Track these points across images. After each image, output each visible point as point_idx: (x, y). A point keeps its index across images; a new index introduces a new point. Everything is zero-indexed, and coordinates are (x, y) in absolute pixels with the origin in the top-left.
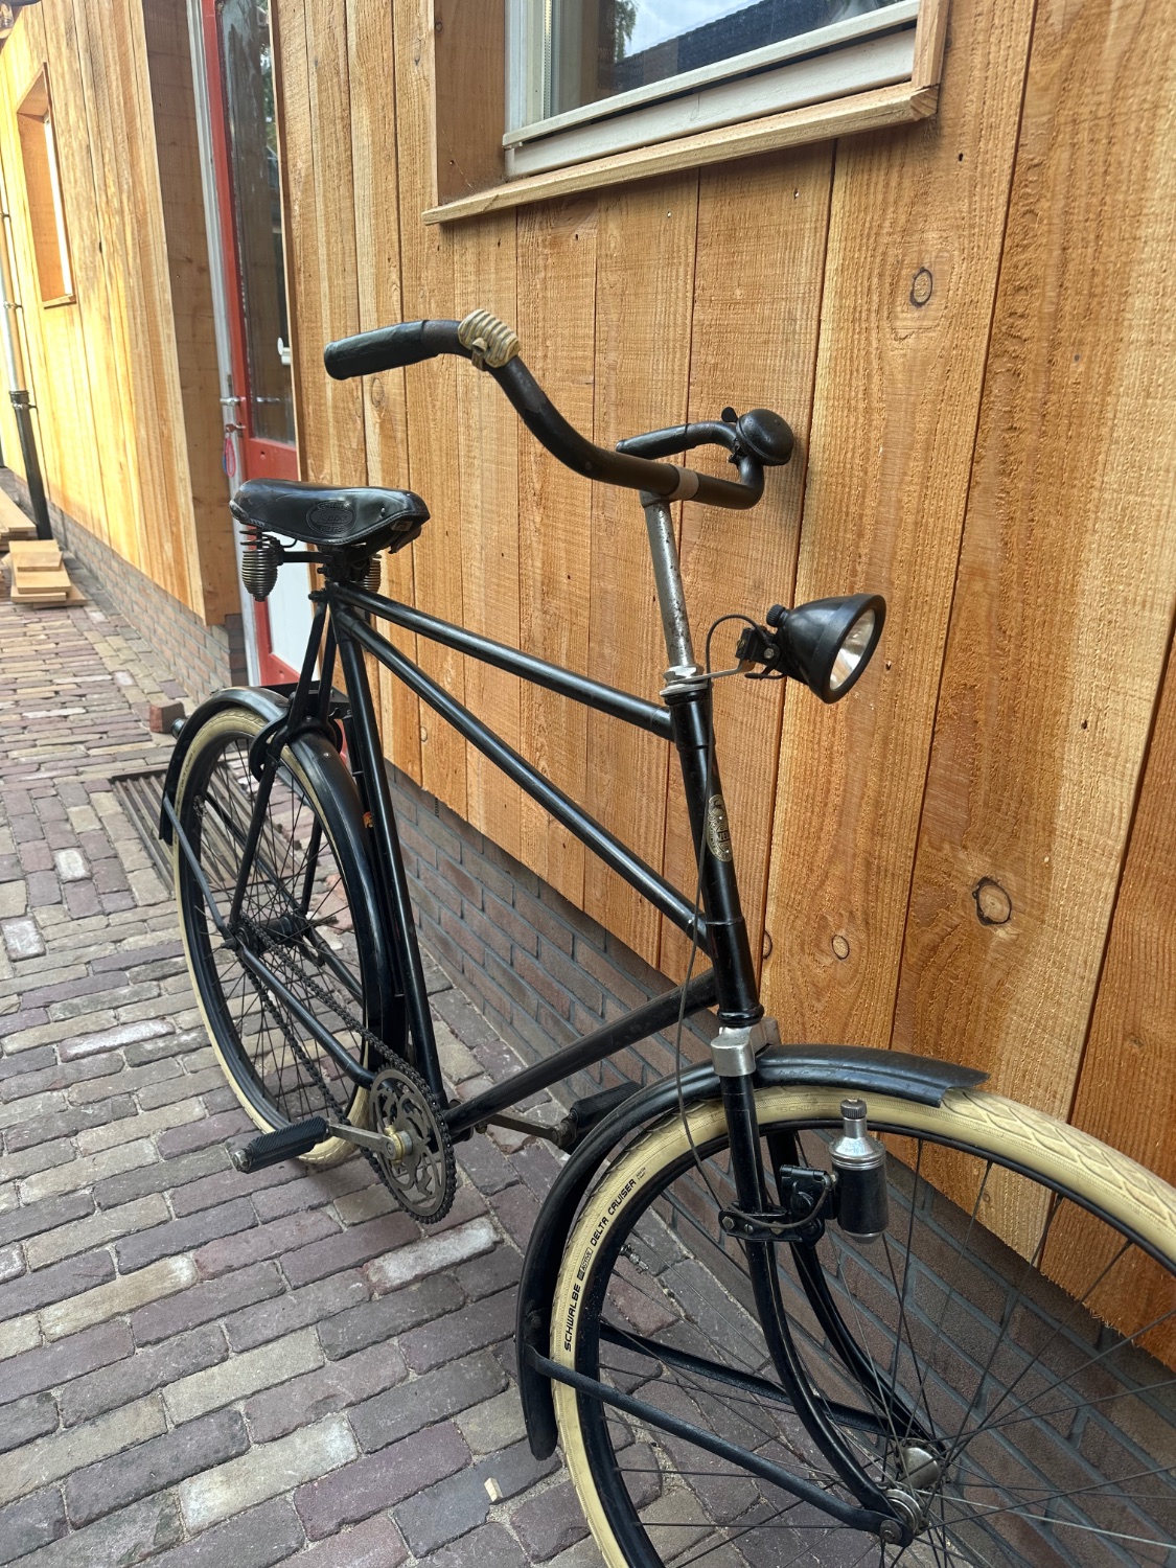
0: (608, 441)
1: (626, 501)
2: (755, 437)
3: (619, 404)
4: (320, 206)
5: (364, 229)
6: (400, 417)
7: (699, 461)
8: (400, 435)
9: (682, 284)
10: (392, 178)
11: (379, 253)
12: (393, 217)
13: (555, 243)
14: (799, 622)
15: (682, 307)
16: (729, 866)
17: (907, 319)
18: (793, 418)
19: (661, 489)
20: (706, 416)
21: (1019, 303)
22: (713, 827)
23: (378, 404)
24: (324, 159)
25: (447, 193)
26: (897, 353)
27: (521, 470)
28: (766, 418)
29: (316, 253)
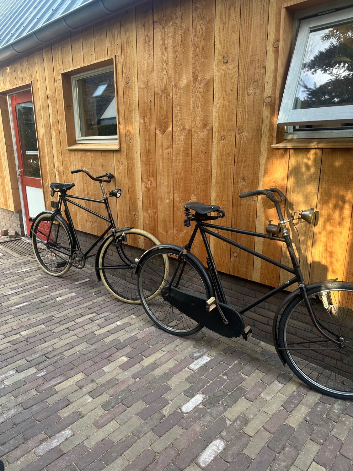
0: (95, 177)
1: (97, 183)
2: (110, 176)
3: (95, 172)
4: (45, 144)
5: (54, 148)
6: (62, 173)
7: (105, 178)
8: (62, 176)
9: (101, 160)
10: (59, 142)
11: (57, 151)
12: (60, 147)
13: (85, 154)
14: (114, 192)
15: (101, 163)
16: (111, 214)
17: (121, 166)
18: (113, 174)
19: (101, 181)
20: (105, 174)
21: (129, 165)
22: (109, 211)
23: (58, 171)
24: (46, 137)
25: (69, 146)
26: (121, 168)
27: (83, 180)
28: (110, 174)
29: (45, 149)
